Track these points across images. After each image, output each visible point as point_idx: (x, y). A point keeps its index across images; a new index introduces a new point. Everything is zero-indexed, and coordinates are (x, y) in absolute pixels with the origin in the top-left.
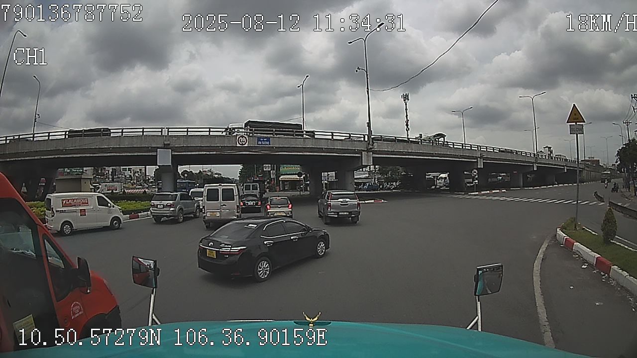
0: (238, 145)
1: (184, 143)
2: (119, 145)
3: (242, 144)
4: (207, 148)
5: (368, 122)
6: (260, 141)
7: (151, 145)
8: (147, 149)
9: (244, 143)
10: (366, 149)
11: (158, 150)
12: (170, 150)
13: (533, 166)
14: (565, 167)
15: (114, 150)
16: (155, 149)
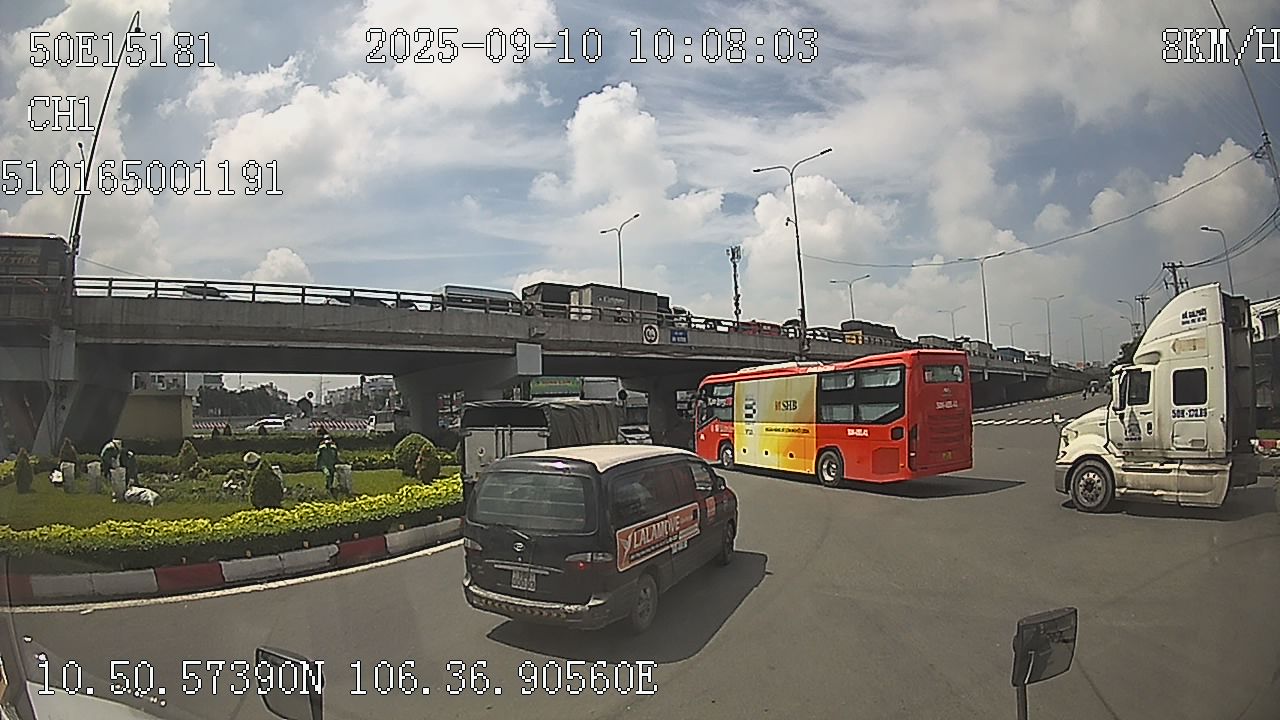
0: (645, 342)
1: (563, 333)
2: (441, 330)
3: (651, 341)
4: (600, 345)
5: (800, 307)
6: (676, 336)
7: (506, 334)
8: (498, 342)
9: (653, 339)
10: (798, 352)
11: (518, 344)
12: (540, 346)
13: (983, 373)
14: (1025, 374)
15: (428, 339)
16: (513, 343)
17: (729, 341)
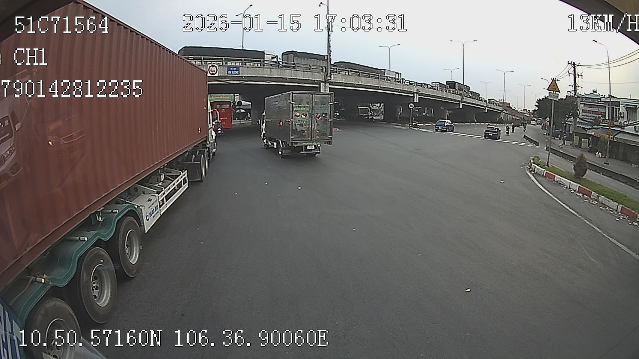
3: (213, 74)
6: (230, 70)
9: (214, 73)
10: (324, 80)
13: (459, 104)
14: (486, 108)
17: (271, 73)
